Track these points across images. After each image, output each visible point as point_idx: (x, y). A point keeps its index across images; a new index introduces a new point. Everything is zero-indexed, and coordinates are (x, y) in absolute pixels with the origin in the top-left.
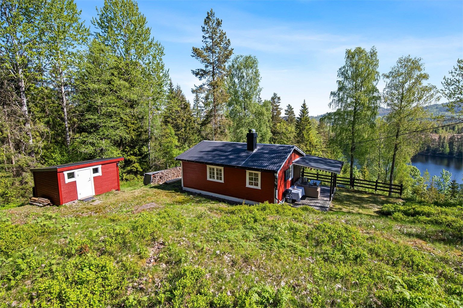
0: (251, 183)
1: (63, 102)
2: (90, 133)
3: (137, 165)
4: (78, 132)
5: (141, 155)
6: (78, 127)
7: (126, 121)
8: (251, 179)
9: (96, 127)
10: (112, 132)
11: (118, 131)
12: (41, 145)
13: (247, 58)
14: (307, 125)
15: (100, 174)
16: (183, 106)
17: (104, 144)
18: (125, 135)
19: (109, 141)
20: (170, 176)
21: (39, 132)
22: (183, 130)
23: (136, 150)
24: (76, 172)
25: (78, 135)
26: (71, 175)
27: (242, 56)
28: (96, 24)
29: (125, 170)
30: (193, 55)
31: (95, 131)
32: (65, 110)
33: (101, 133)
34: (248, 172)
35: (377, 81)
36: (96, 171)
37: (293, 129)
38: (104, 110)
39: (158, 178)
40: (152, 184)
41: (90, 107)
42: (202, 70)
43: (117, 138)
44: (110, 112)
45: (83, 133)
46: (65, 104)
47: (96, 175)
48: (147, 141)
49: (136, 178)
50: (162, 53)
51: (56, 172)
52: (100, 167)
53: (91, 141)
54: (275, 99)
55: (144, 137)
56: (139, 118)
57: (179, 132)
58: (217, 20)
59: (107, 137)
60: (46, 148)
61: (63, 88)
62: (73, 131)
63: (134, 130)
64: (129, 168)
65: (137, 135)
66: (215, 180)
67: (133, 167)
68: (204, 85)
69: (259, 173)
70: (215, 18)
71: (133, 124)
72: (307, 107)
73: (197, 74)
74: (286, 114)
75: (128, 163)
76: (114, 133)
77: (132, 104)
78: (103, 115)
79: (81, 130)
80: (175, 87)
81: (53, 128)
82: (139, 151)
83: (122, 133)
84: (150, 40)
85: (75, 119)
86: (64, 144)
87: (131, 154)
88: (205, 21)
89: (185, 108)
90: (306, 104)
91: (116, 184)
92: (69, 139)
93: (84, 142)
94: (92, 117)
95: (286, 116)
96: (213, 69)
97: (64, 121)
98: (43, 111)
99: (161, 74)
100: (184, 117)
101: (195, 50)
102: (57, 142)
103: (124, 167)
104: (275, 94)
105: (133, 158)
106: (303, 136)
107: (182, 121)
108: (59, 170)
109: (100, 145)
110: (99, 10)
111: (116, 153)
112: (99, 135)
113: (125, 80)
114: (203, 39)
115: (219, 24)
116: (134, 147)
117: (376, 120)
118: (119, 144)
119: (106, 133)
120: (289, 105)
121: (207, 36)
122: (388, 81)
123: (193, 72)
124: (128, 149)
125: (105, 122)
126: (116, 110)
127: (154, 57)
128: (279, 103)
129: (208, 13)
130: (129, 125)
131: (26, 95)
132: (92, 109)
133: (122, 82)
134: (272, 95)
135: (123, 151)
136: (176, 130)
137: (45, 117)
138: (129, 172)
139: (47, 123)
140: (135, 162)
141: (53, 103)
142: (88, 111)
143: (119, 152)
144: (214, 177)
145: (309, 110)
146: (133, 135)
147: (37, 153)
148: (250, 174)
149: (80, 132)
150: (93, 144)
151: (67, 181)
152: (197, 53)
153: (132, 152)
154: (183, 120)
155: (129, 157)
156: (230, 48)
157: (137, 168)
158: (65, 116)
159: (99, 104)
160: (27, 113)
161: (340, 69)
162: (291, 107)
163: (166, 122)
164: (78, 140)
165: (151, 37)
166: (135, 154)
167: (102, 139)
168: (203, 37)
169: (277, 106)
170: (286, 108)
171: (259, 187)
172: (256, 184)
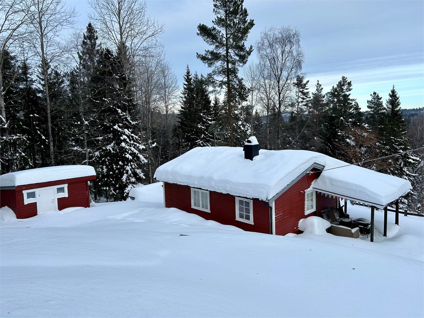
0: (241, 216)
8: (241, 209)
15: (65, 194)
24: (37, 191)
30: (199, 33)
34: (237, 199)
51: (15, 191)
52: (65, 186)
54: (343, 85)
66: (200, 208)
72: (398, 96)
73: (203, 59)
104: (344, 79)
108: (17, 189)
114: (214, 9)
120: (375, 93)
123: (199, 56)
128: (350, 90)
134: (340, 80)
144: (198, 204)
148: (241, 203)
152: (204, 30)
156: (248, 19)
162: (378, 96)
169: (346, 97)
170: (370, 99)
171: (251, 222)
172: (248, 218)
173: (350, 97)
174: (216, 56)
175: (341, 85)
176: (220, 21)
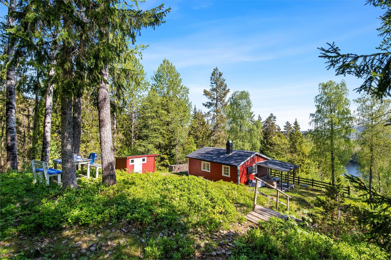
0: (225, 174)
1: (132, 122)
2: (144, 140)
3: (167, 161)
4: (138, 139)
5: (170, 155)
6: (138, 137)
7: (164, 134)
8: (225, 170)
9: (147, 136)
10: (155, 140)
11: (158, 140)
12: (120, 145)
13: (242, 92)
14: (298, 139)
15: (145, 162)
16: (202, 123)
17: (150, 146)
18: (162, 142)
19: (153, 145)
20: (184, 168)
21: (119, 138)
22: (201, 139)
23: (168, 151)
24: (135, 160)
25: (137, 141)
26: (132, 161)
27: (238, 92)
28: (153, 79)
29: (160, 164)
30: (204, 94)
31: (146, 139)
32: (133, 127)
33: (149, 140)
34: (223, 166)
35: (348, 105)
36: (144, 160)
37: (286, 142)
38: (152, 127)
39: (176, 169)
40: (173, 172)
41: (145, 125)
42: (210, 103)
43: (157, 143)
44: (155, 129)
45: (140, 140)
46: (133, 123)
47: (144, 162)
48: (175, 146)
49: (166, 169)
50: (188, 93)
51: (126, 159)
52: (146, 158)
53: (144, 144)
54: (271, 118)
55: (173, 143)
56: (172, 132)
57: (198, 141)
58: (220, 73)
59: (152, 143)
60: (121, 148)
61: (133, 114)
62: (135, 139)
63: (167, 139)
64: (162, 163)
65: (169, 142)
66: (206, 170)
67: (165, 162)
68: (210, 111)
69: (229, 167)
70: (218, 72)
71: (167, 135)
72: (298, 124)
73: (206, 106)
74: (285, 129)
75: (162, 159)
76: (156, 140)
77: (168, 124)
78: (151, 130)
79: (139, 138)
80: (197, 111)
81: (125, 136)
82: (170, 152)
83: (160, 140)
84: (181, 86)
85: (137, 132)
86: (130, 146)
87: (165, 154)
88: (212, 74)
89: (203, 125)
90: (298, 122)
91: (153, 169)
92: (133, 143)
93: (140, 145)
94: (146, 131)
95: (285, 131)
96: (217, 102)
97: (132, 133)
98: (122, 127)
99: (187, 105)
100: (202, 131)
101: (205, 91)
102: (126, 144)
103: (159, 162)
104: (272, 114)
105: (165, 156)
106: (295, 148)
107: (201, 134)
108: (127, 158)
109: (148, 147)
110: (155, 72)
111: (156, 152)
112: (148, 141)
113: (165, 110)
114: (211, 84)
115: (220, 75)
116: (166, 150)
117: (351, 137)
118: (159, 147)
119: (152, 140)
120: (288, 122)
121: (213, 82)
122: (359, 105)
123: (204, 104)
124: (163, 150)
125: (152, 134)
126: (158, 127)
127: (183, 96)
128: (275, 121)
129: (214, 69)
130: (165, 136)
131: (116, 119)
132: (146, 126)
133: (163, 111)
134: (269, 115)
135: (160, 151)
136: (196, 139)
137: (122, 131)
138: (163, 165)
139: (123, 134)
140: (166, 159)
141: (128, 123)
142: (144, 127)
143: (158, 152)
144: (205, 168)
145: (300, 127)
146: (167, 142)
147: (117, 150)
148: (225, 168)
149: (139, 139)
150: (144, 146)
151: (131, 164)
152: (206, 93)
153: (165, 153)
154: (201, 132)
155: (163, 156)
156: (227, 89)
157: (167, 163)
158: (133, 130)
159: (150, 124)
160: (115, 128)
161: (316, 97)
162: (289, 124)
163: (190, 134)
164: (137, 143)
165: (181, 85)
166: (167, 154)
167: (149, 144)
168: (211, 83)
169: (273, 123)
170: (285, 125)
171: (229, 176)
172: (228, 174)
173: (275, 124)
174: (211, 104)
175: (270, 118)
176: (213, 90)
